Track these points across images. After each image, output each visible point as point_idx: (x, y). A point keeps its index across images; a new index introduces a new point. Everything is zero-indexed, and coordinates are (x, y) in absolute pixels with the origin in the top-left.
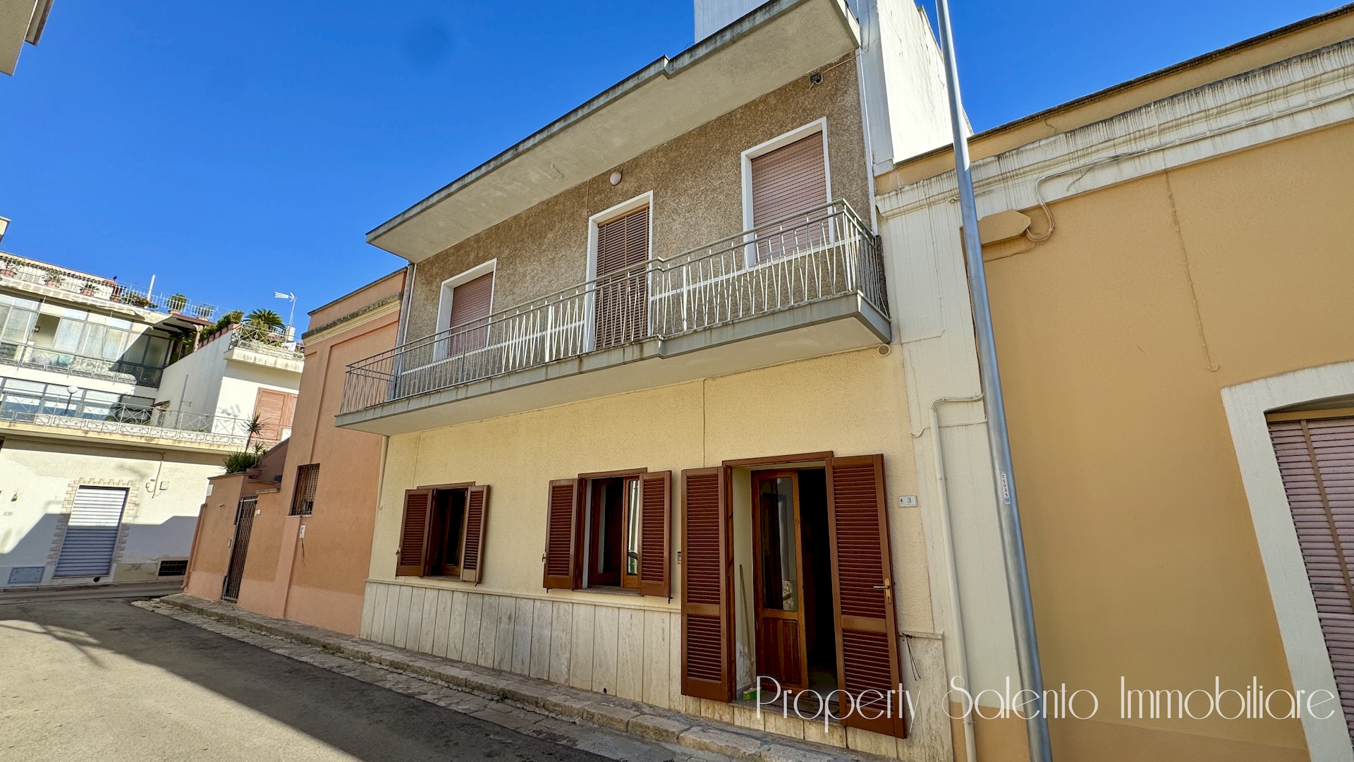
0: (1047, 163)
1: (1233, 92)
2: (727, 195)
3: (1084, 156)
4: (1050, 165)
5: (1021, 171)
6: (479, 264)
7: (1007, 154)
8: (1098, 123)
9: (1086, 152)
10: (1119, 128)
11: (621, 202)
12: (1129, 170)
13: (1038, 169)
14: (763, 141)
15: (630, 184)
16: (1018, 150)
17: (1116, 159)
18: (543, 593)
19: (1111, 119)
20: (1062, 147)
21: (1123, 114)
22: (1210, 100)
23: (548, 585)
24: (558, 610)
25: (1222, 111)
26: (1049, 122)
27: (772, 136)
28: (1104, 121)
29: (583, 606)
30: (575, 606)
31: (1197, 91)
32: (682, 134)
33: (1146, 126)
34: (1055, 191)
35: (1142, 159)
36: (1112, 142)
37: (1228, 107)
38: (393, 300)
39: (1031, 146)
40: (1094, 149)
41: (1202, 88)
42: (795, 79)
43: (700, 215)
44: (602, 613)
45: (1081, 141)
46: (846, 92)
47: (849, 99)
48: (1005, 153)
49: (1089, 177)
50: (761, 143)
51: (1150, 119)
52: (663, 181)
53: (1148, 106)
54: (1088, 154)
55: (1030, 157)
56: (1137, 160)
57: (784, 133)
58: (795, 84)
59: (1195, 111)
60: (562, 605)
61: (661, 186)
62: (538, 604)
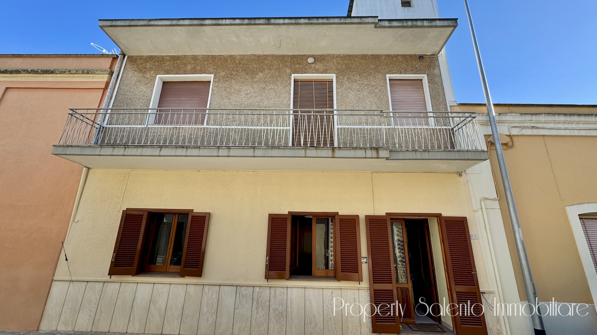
0: (513, 122)
1: (562, 118)
2: (380, 91)
3: (522, 123)
4: (513, 123)
5: (505, 121)
6: (196, 74)
7: (502, 114)
8: (529, 114)
9: (524, 122)
10: (534, 118)
11: (314, 73)
12: (535, 132)
13: (510, 122)
14: (396, 73)
15: (319, 66)
16: (505, 114)
17: (533, 127)
18: (264, 282)
19: (533, 114)
20: (518, 118)
21: (536, 114)
22: (557, 118)
23: (268, 277)
24: (275, 292)
25: (559, 123)
26: (510, 108)
27: (401, 73)
28: (531, 114)
29: (295, 289)
30: (289, 289)
31: (554, 114)
32: (351, 54)
33: (541, 120)
34: (515, 132)
35: (538, 129)
36: (531, 122)
37: (560, 122)
38: (101, 73)
39: (510, 114)
40: (526, 122)
41: (556, 114)
42: (412, 54)
43: (365, 95)
44: (309, 292)
45: (524, 118)
46: (434, 68)
47: (436, 72)
48: (501, 113)
49: (524, 130)
50: (396, 74)
51: (542, 118)
52: (341, 72)
53: (542, 114)
54: (524, 123)
55: (509, 118)
56: (537, 129)
57: (407, 74)
58: (411, 56)
59: (553, 120)
60: (277, 289)
61: (340, 73)
62: (257, 289)
